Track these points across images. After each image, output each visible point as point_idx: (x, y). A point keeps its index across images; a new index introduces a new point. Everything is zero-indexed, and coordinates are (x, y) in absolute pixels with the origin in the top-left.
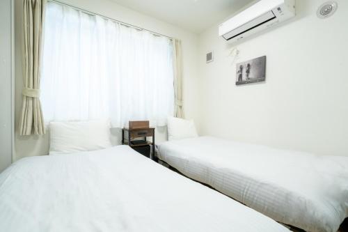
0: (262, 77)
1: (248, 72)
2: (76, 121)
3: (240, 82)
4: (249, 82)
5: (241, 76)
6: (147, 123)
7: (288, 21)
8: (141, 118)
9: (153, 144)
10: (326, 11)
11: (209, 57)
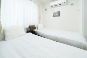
0: (59, 15)
1: (56, 14)
2: (13, 27)
3: (54, 16)
4: (56, 16)
5: (54, 15)
6: (34, 26)
7: (65, 5)
8: (31, 24)
9: (36, 31)
10: (72, 5)
11: (46, 10)
